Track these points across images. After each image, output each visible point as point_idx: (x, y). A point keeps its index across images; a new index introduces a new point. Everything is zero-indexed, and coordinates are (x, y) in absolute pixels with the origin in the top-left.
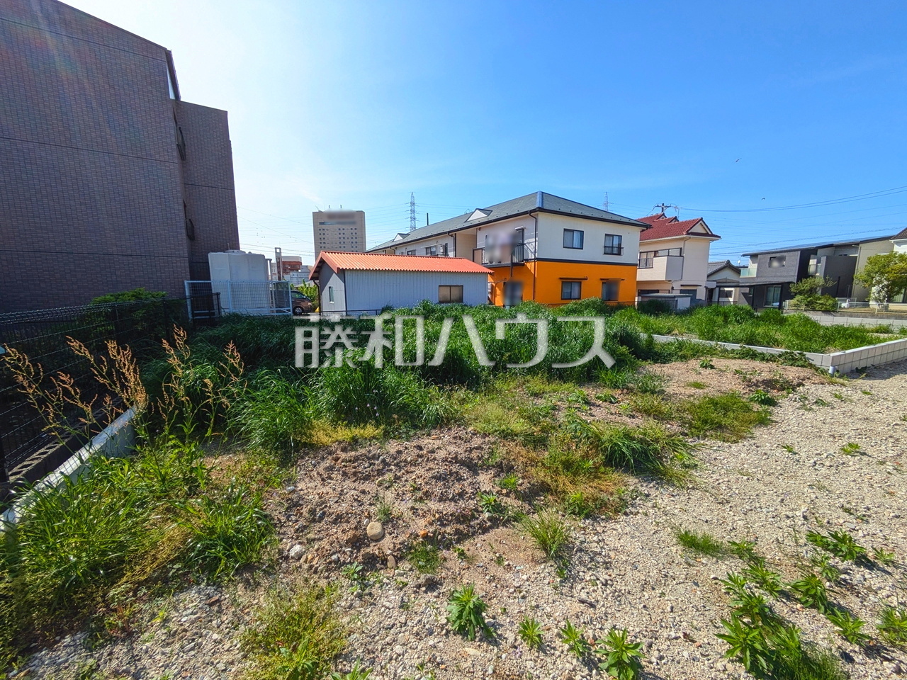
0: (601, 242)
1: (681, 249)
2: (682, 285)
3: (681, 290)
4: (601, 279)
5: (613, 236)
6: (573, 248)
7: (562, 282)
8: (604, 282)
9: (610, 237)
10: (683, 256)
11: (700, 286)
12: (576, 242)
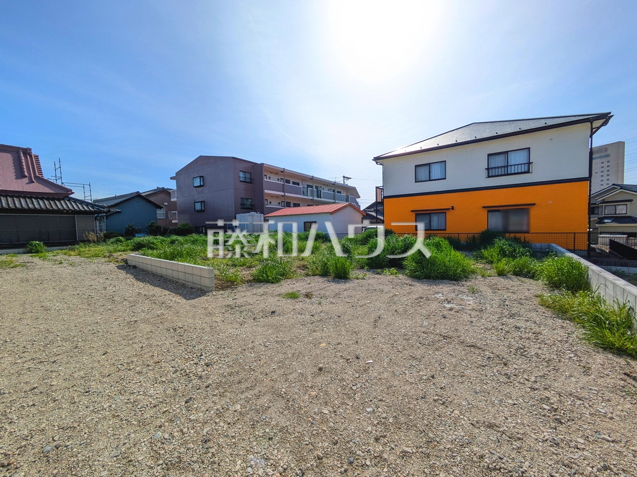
4: (484, 207)
5: (507, 152)
6: (430, 180)
7: (416, 214)
8: (491, 210)
9: (502, 155)
12: (436, 174)
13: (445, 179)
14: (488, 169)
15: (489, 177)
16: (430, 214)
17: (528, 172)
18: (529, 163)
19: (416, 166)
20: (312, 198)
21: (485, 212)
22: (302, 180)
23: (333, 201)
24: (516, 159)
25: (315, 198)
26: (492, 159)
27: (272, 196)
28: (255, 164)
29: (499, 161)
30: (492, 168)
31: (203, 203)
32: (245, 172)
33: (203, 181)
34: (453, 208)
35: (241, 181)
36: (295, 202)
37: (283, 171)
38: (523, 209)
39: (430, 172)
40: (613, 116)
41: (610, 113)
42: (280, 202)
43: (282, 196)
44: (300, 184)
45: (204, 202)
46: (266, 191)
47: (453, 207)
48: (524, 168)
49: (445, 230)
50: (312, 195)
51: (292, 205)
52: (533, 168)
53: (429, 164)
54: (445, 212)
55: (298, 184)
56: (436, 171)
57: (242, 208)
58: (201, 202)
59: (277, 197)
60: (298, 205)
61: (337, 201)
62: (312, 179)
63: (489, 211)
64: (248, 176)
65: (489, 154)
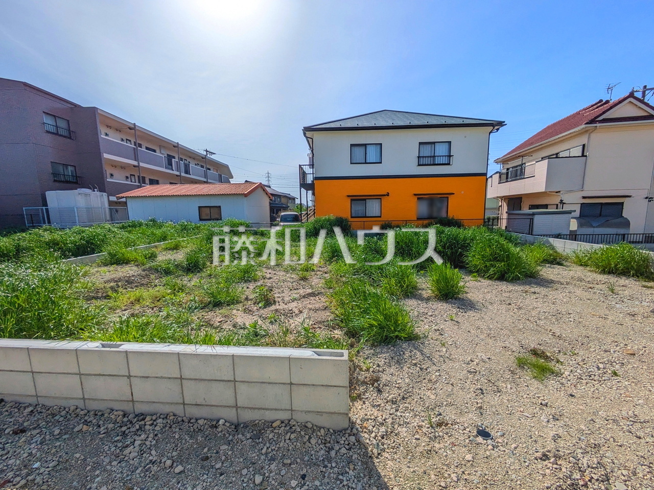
0: (414, 152)
1: (584, 146)
2: (584, 198)
3: (581, 204)
4: (414, 195)
5: (434, 143)
6: (366, 163)
7: (351, 199)
8: (420, 197)
9: (430, 146)
10: (586, 156)
11: (630, 196)
12: (372, 156)
13: (381, 163)
14: (419, 157)
15: (419, 165)
16: (365, 200)
17: (449, 164)
18: (450, 156)
19: (352, 145)
20: (178, 173)
21: (416, 198)
22: (160, 146)
23: (205, 180)
24: (441, 150)
25: (183, 174)
26: (423, 147)
27: (114, 165)
28: (76, 106)
29: (427, 151)
30: (423, 157)
32: (54, 116)
34: (388, 195)
35: (48, 132)
36: (152, 178)
37: (133, 128)
38: (444, 198)
39: (366, 153)
40: (506, 124)
41: (504, 122)
42: (129, 176)
43: (135, 166)
44: (158, 151)
46: (106, 156)
47: (388, 193)
48: (445, 160)
49: (380, 217)
50: (178, 169)
51: (147, 181)
52: (454, 160)
53: (365, 145)
54: (381, 199)
55: (154, 151)
56: (372, 154)
57: (55, 181)
59: (123, 167)
60: (157, 182)
61: (209, 181)
62: (176, 146)
63: (418, 198)
64: (62, 124)
65: (419, 143)
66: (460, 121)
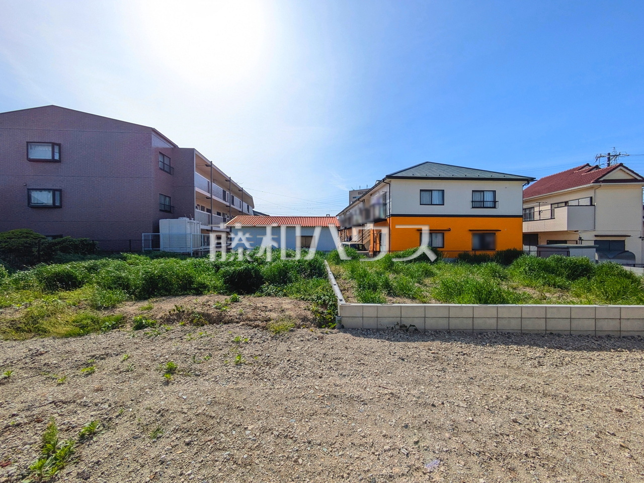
0: (469, 198)
1: (591, 198)
2: (596, 236)
3: (595, 241)
4: (470, 230)
5: (483, 191)
6: (432, 204)
7: (420, 233)
8: (474, 232)
9: (479, 193)
10: (594, 205)
11: (629, 236)
12: (436, 200)
13: (443, 205)
14: (472, 202)
15: (473, 208)
16: (431, 233)
17: (494, 207)
18: (495, 202)
19: (421, 190)
20: (228, 204)
21: (471, 234)
23: (241, 210)
24: (488, 197)
25: (231, 205)
26: (475, 194)
29: (478, 197)
30: (475, 201)
31: (57, 193)
32: (164, 155)
33: (60, 153)
34: (449, 230)
35: (160, 168)
37: (210, 165)
38: (493, 233)
39: (432, 197)
41: (535, 178)
43: (207, 198)
45: (60, 191)
46: (196, 189)
48: (492, 204)
49: (443, 247)
50: (229, 201)
52: (498, 205)
53: (431, 191)
54: (443, 233)
56: (436, 198)
57: (160, 210)
58: (54, 191)
62: (230, 180)
63: (473, 234)
64: (167, 162)
65: (473, 191)
66: (502, 176)
